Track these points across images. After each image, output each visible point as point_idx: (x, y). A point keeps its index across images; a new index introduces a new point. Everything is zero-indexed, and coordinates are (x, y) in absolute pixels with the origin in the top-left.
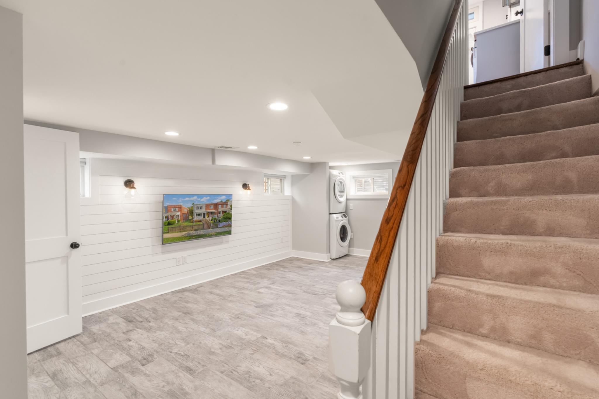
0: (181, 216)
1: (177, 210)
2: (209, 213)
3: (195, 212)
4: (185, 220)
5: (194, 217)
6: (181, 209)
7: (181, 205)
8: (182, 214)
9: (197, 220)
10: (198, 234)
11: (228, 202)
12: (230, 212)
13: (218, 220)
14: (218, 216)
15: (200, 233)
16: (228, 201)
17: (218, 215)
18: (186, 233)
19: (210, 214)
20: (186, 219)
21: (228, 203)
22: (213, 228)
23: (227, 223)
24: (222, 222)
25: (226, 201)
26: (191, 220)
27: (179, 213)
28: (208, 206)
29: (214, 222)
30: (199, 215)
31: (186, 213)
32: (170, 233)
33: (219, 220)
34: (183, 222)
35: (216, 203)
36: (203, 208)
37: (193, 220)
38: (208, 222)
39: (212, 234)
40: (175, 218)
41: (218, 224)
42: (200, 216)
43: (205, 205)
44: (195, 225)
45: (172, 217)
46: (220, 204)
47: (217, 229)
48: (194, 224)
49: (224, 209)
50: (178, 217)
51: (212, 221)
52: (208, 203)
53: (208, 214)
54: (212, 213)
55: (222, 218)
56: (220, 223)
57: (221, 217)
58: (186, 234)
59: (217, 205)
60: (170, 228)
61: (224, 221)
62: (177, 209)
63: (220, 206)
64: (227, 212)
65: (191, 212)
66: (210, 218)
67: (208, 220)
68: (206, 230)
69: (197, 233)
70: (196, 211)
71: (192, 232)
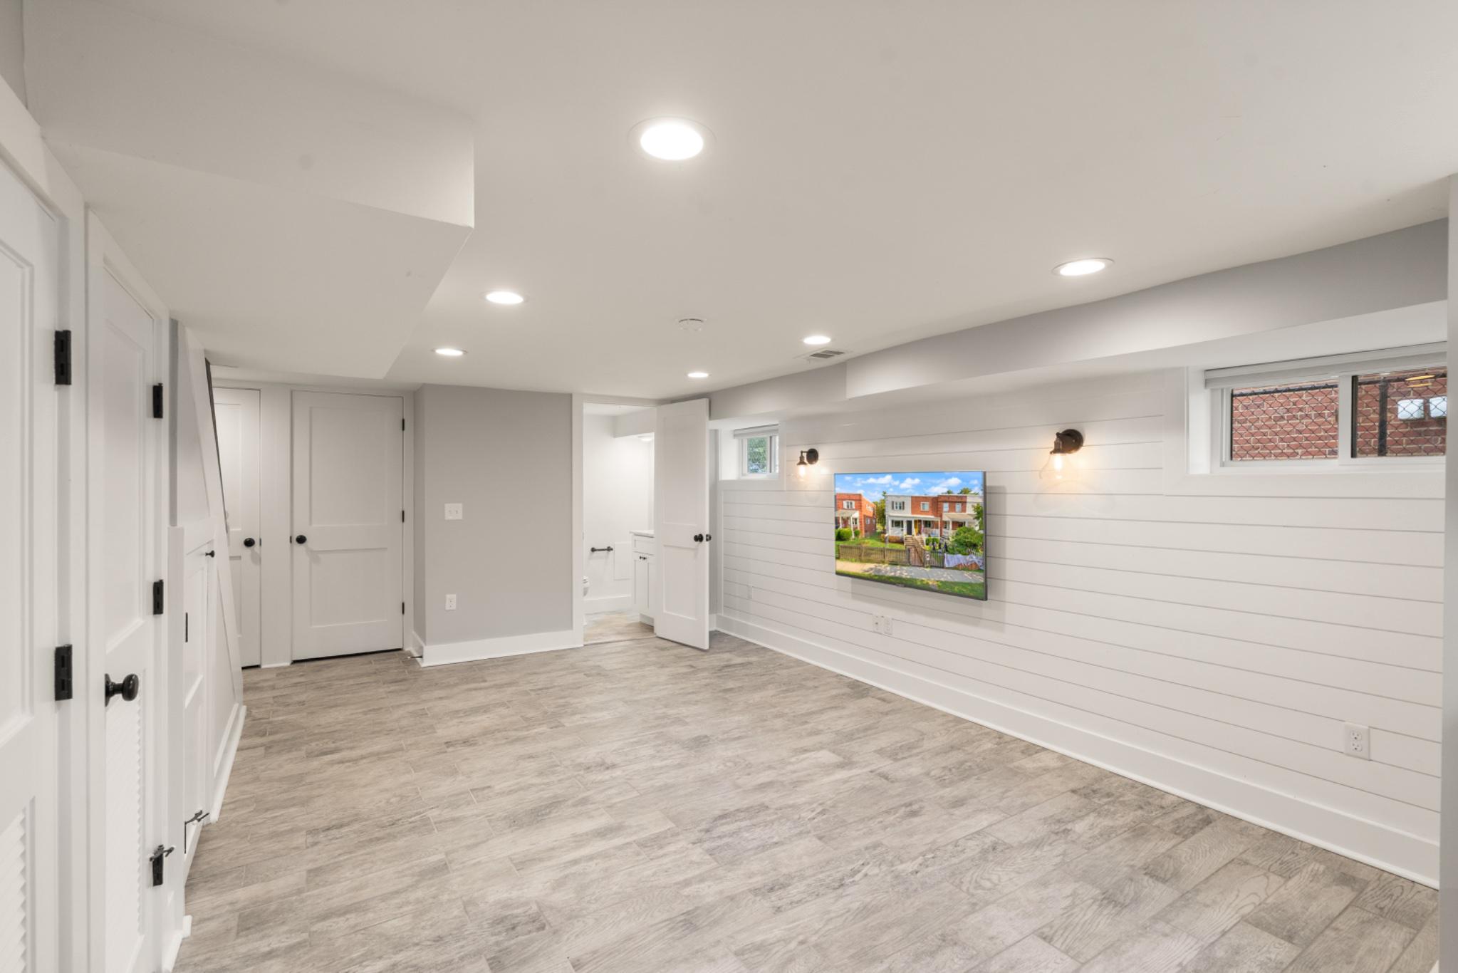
0: (861, 522)
1: (854, 507)
2: (920, 521)
3: (890, 516)
4: (868, 533)
5: (888, 528)
6: (861, 503)
7: (860, 495)
8: (863, 518)
9: (893, 537)
10: (898, 574)
11: (966, 497)
12: (973, 526)
13: (942, 546)
14: (943, 534)
15: (901, 573)
16: (965, 491)
17: (941, 531)
18: (872, 566)
19: (923, 526)
20: (871, 531)
21: (969, 500)
22: (932, 567)
23: (968, 557)
24: (954, 554)
25: (961, 493)
26: (882, 535)
27: (856, 515)
28: (916, 501)
29: (934, 549)
30: (898, 524)
31: (871, 515)
32: (843, 560)
33: (946, 547)
34: (866, 537)
35: (936, 495)
36: (905, 505)
37: (886, 535)
38: (919, 546)
39: (930, 583)
40: (850, 525)
41: (944, 557)
42: (901, 529)
43: (910, 499)
44: (891, 550)
45: (846, 521)
46: (947, 499)
47: (942, 570)
48: (888, 546)
49: (957, 515)
50: (856, 523)
51: (927, 544)
52: (917, 495)
53: (918, 524)
54: (928, 524)
55: (952, 542)
56: (948, 555)
57: (951, 539)
58: (871, 569)
59: (938, 502)
60: (841, 547)
61: (960, 552)
62: (853, 503)
63: (946, 506)
64: (967, 525)
65: (881, 515)
66: (924, 537)
67: (919, 540)
68: (914, 568)
69: (895, 572)
70: (892, 514)
71: (883, 566)
